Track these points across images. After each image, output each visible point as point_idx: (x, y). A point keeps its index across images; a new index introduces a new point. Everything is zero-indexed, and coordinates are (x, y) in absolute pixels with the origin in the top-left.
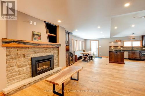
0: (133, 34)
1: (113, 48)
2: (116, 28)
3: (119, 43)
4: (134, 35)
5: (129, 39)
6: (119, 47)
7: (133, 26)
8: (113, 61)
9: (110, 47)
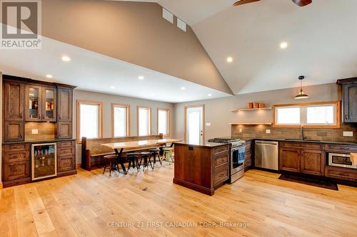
0: (302, 78)
1: (241, 130)
2: (230, 60)
3: (261, 112)
4: (304, 83)
5: (290, 97)
6: (261, 127)
7: (284, 45)
8: (182, 179)
9: (234, 126)
